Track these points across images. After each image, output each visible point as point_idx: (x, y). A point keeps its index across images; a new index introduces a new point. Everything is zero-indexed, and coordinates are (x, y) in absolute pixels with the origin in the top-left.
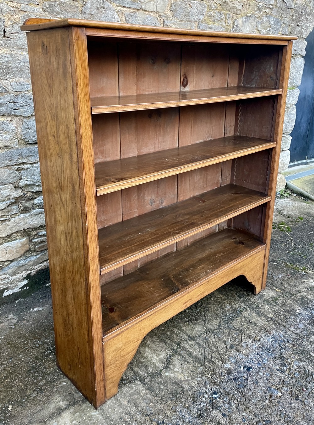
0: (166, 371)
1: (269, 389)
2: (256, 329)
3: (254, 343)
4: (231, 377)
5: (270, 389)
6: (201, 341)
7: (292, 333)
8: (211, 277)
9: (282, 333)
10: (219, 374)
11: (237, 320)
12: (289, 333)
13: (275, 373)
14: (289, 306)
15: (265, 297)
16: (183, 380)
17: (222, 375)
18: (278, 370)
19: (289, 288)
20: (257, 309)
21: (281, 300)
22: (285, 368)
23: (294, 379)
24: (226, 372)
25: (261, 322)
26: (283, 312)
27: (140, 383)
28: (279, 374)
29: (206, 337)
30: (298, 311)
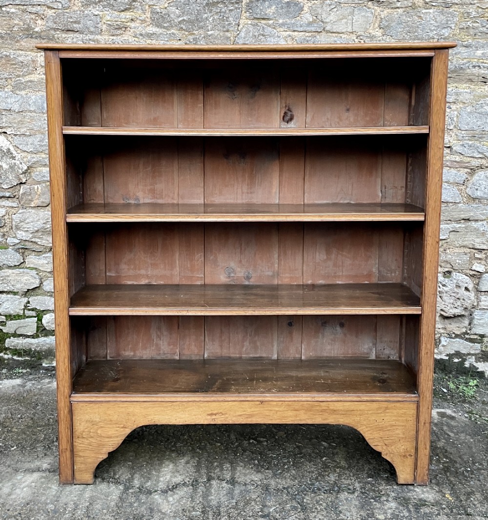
0: (160, 494)
2: (331, 517)
6: (239, 491)
8: (267, 397)
11: (320, 495)
15: (410, 494)
16: (163, 511)
21: (433, 509)
25: (352, 515)
27: (123, 489)
29: (250, 490)
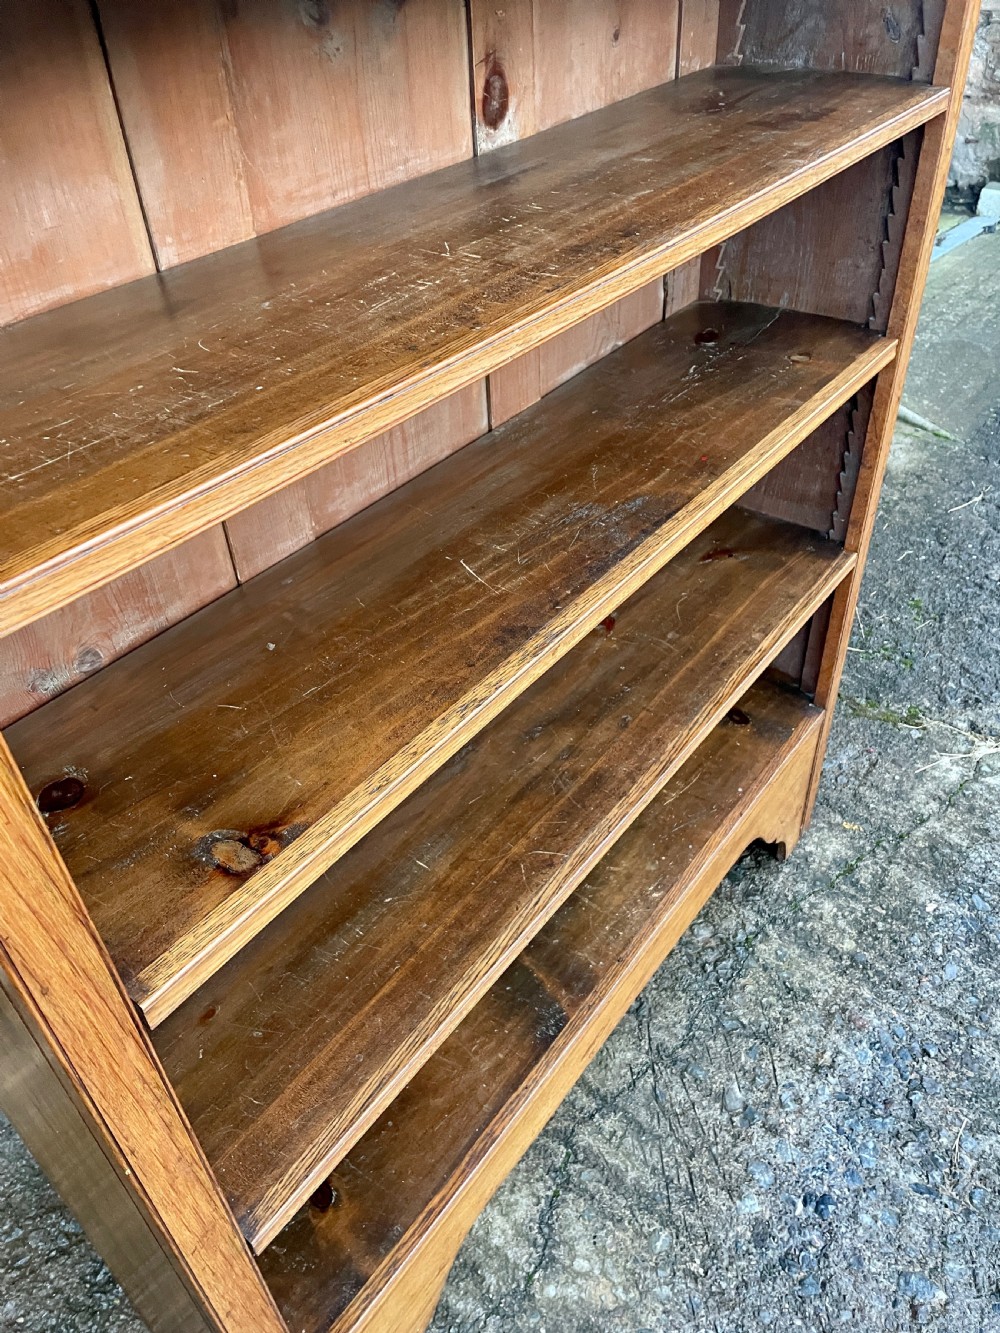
0: (545, 1277)
1: (902, 1282)
2: (812, 1015)
3: (818, 1083)
4: (770, 1253)
5: (907, 1283)
6: (643, 1112)
7: (929, 1009)
9: (902, 1019)
10: (729, 1249)
11: (744, 987)
12: (920, 1015)
13: (911, 1207)
14: (897, 889)
15: (814, 866)
16: (611, 1307)
17: (740, 1253)
18: (917, 1188)
19: (883, 808)
20: (800, 924)
21: (867, 867)
22: (936, 1175)
23: (973, 1218)
24: (749, 1234)
25: (823, 979)
26: (884, 920)
28: (923, 1206)
29: (654, 1089)
30: (930, 908)
